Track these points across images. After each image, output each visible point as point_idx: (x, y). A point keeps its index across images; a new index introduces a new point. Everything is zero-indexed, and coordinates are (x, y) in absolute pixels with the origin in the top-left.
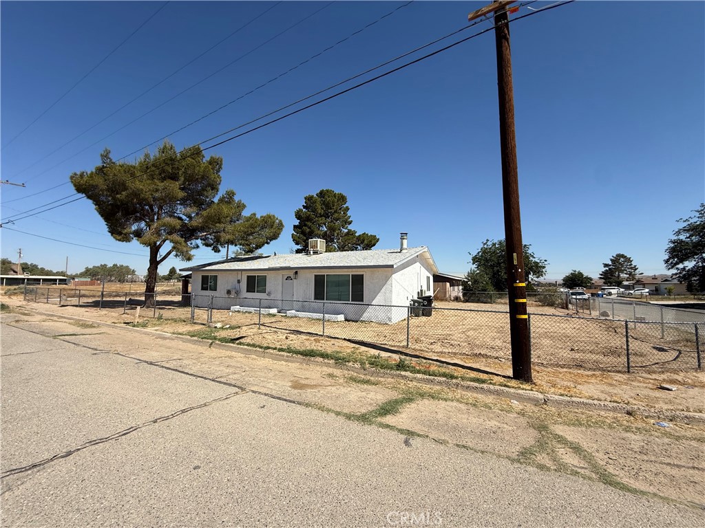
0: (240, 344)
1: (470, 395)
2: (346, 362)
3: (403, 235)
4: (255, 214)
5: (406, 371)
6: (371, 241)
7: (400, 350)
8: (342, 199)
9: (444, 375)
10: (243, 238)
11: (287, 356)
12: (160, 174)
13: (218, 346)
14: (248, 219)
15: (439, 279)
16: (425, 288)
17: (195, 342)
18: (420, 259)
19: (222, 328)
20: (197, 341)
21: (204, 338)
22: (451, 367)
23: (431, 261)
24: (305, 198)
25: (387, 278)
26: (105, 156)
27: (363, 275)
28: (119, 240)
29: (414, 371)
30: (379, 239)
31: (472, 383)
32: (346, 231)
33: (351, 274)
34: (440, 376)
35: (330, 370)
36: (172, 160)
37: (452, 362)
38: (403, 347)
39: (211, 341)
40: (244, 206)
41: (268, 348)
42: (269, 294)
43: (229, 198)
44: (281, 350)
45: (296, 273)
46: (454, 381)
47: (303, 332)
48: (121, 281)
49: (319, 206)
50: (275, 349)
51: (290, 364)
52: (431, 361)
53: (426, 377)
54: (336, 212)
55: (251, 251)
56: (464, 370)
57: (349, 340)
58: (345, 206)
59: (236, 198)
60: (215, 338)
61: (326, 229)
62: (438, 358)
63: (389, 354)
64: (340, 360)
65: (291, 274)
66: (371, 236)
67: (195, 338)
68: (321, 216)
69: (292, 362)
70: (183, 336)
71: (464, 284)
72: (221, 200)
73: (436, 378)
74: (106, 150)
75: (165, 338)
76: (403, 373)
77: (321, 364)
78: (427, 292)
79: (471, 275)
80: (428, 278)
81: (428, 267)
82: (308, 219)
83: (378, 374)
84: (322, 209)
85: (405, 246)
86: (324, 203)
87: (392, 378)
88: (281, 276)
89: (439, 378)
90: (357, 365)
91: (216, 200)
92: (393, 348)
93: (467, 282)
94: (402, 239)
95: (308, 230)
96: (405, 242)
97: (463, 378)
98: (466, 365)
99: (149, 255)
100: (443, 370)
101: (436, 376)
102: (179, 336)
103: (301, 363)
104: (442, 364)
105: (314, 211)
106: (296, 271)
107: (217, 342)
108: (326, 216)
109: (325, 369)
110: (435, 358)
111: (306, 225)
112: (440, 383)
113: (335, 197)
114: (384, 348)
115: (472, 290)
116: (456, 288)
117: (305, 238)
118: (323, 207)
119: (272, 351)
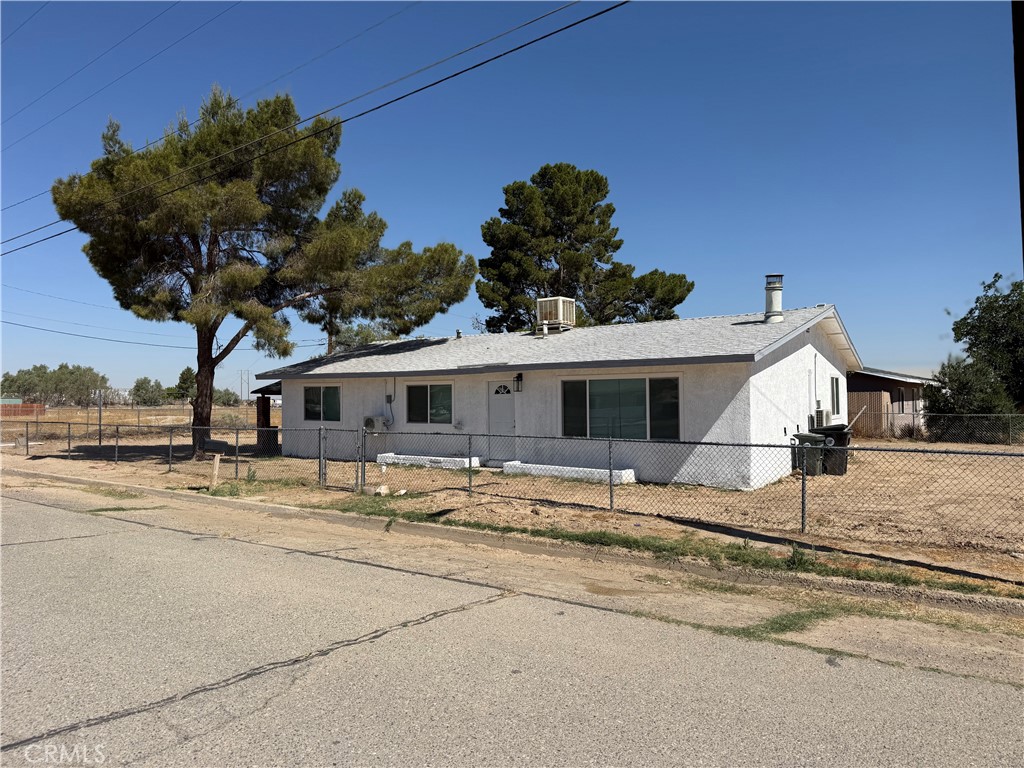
0: (449, 522)
1: (943, 612)
2: (677, 554)
3: (772, 282)
4: (408, 245)
5: (807, 571)
6: (672, 291)
7: (787, 536)
8: (596, 185)
9: (889, 578)
10: (389, 302)
11: (552, 545)
12: (213, 167)
13: (403, 529)
14: (396, 256)
15: (861, 383)
16: (826, 406)
17: (353, 522)
18: (816, 337)
19: (391, 495)
20: (358, 519)
21: (371, 514)
22: (903, 566)
23: (842, 339)
24: (506, 191)
25: (738, 384)
26: (110, 138)
27: (677, 379)
28: (146, 317)
29: (824, 571)
30: (692, 284)
31: (949, 592)
32: (608, 267)
33: (647, 377)
34: (881, 579)
35: (649, 571)
36: (235, 132)
37: (905, 559)
38: (793, 531)
39: (387, 519)
40: (382, 226)
41: (510, 529)
42: (459, 425)
43: (350, 210)
44: (536, 533)
45: (519, 377)
46: (911, 588)
47: (563, 504)
48: (84, 403)
49: (538, 209)
50: (524, 531)
51: (560, 559)
52: (857, 557)
53: (850, 582)
54: (581, 220)
55: (406, 331)
56: (933, 573)
57: (669, 518)
58: (603, 203)
59: (366, 209)
60: (393, 513)
61: (557, 266)
62: (875, 553)
63: (766, 544)
64: (663, 553)
65: (508, 379)
66: (674, 276)
67: (353, 514)
68: (545, 234)
69: (565, 555)
70: (327, 511)
71: (930, 393)
72: (334, 215)
73: (872, 584)
74: (111, 125)
75: (287, 516)
76: (802, 575)
77: (627, 560)
78: (833, 417)
79: (952, 373)
80: (835, 382)
81: (833, 354)
82: (515, 242)
83: (748, 578)
84: (547, 214)
85: (777, 306)
86: (551, 201)
87: (780, 585)
88: (485, 386)
89: (878, 584)
90: (703, 562)
91: (322, 216)
92: (770, 534)
93: (939, 389)
94: (770, 289)
95: (514, 271)
96: (778, 296)
97: (930, 584)
98: (935, 564)
99: (195, 344)
100: (886, 570)
101: (872, 580)
102: (317, 510)
103: (583, 558)
104: (883, 562)
105: (528, 222)
106: (520, 373)
107: (401, 520)
108: (557, 231)
109: (635, 568)
110: (868, 552)
111: (508, 259)
112: (881, 593)
113: (579, 182)
114: (751, 533)
115: (952, 410)
116: (908, 405)
117: (508, 291)
118: (550, 209)
119: (519, 536)
